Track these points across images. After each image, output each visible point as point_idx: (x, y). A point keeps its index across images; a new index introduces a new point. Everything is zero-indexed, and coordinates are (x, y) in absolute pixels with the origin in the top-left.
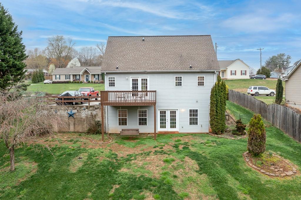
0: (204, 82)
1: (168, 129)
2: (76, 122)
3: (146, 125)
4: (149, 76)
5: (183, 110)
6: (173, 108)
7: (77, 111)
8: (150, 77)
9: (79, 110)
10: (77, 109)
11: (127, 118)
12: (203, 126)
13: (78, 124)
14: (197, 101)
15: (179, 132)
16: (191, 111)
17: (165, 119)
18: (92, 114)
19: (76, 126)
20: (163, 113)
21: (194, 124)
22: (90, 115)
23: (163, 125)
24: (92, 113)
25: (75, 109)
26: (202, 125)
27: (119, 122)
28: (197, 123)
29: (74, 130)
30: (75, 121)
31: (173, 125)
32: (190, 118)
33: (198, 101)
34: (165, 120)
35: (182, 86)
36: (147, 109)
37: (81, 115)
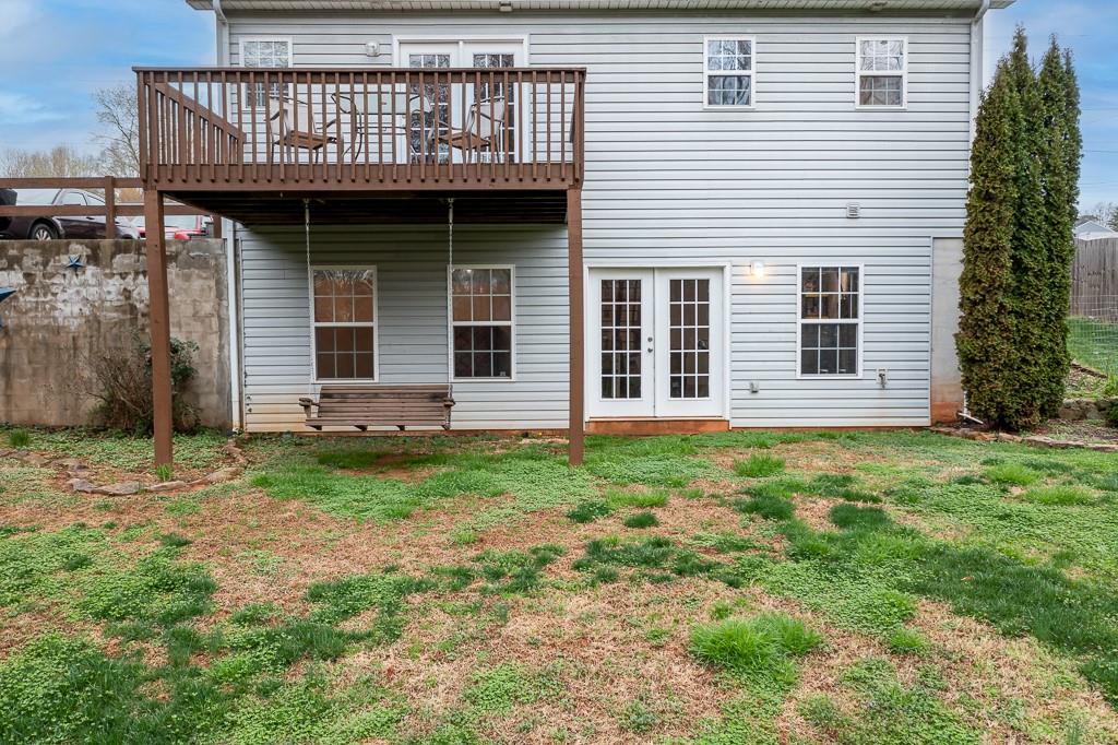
0: (905, 80)
1: (656, 401)
2: (21, 358)
3: (508, 374)
4: (526, 38)
5: (760, 273)
6: (688, 257)
7: (27, 276)
8: (536, 39)
9: (39, 274)
10: (27, 262)
11: (374, 324)
12: (889, 384)
13: (35, 374)
14: (854, 210)
15: (734, 423)
16: (810, 277)
17: (636, 335)
18: (128, 298)
19: (17, 382)
20: (622, 299)
21: (832, 371)
22: (117, 309)
23: (623, 379)
24: (127, 293)
25: (10, 267)
26: (889, 375)
27: (319, 357)
28: (850, 365)
29: (8, 414)
30: (8, 349)
31: (689, 377)
32: (804, 326)
33: (861, 213)
34: (636, 343)
35: (753, 105)
36: (511, 267)
37: (54, 308)
